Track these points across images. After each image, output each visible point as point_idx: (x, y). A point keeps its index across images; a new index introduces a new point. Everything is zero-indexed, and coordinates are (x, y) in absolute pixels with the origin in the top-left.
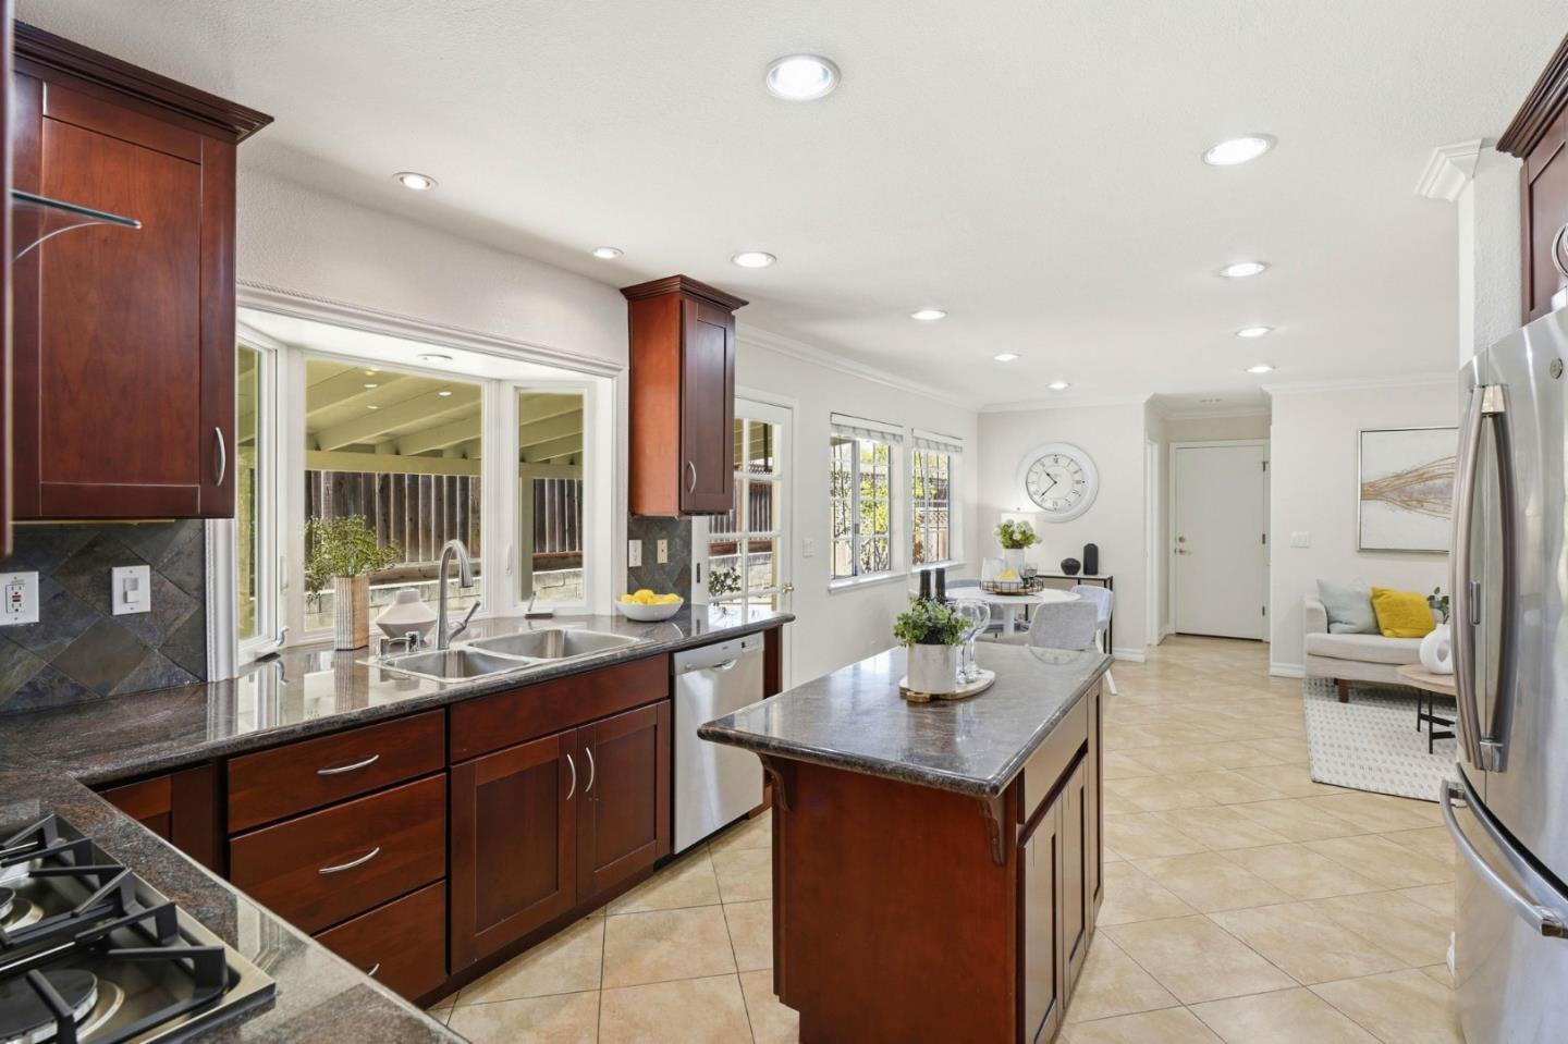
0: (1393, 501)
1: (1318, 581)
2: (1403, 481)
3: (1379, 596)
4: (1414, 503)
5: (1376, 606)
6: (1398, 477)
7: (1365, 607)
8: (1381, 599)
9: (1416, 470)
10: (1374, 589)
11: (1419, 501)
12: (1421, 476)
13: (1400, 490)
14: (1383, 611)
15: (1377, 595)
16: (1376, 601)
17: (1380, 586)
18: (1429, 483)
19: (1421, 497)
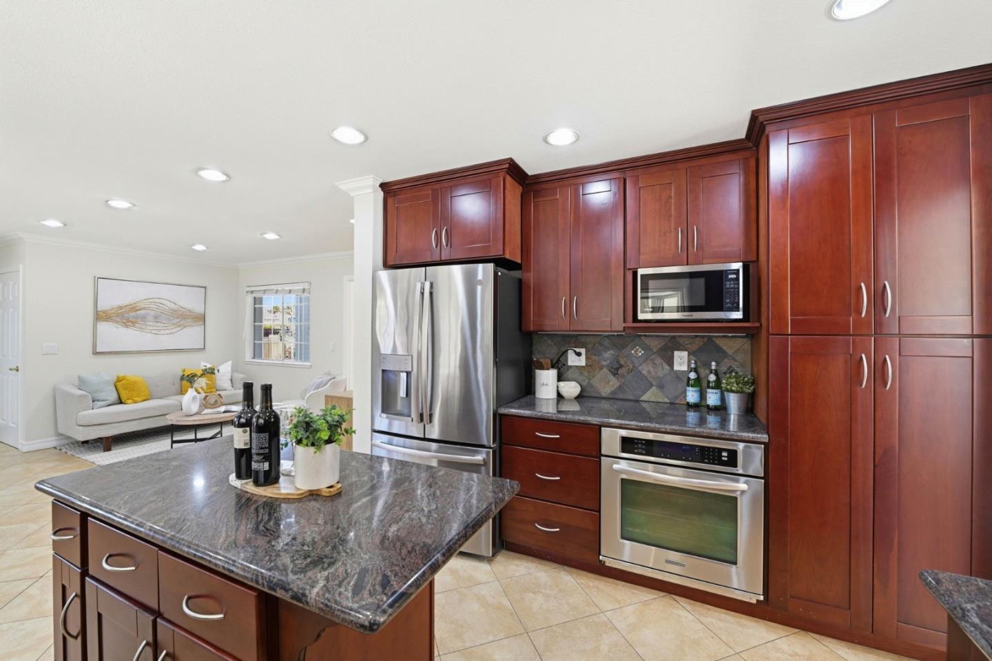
0: (117, 322)
1: (79, 377)
2: (123, 310)
3: (121, 381)
4: (130, 324)
5: (118, 387)
6: (121, 308)
7: (113, 388)
8: (123, 382)
9: (131, 305)
10: (118, 377)
11: (132, 322)
12: (133, 308)
13: (121, 316)
14: (125, 389)
15: (119, 380)
16: (119, 384)
17: (121, 375)
18: (138, 312)
19: (134, 320)
